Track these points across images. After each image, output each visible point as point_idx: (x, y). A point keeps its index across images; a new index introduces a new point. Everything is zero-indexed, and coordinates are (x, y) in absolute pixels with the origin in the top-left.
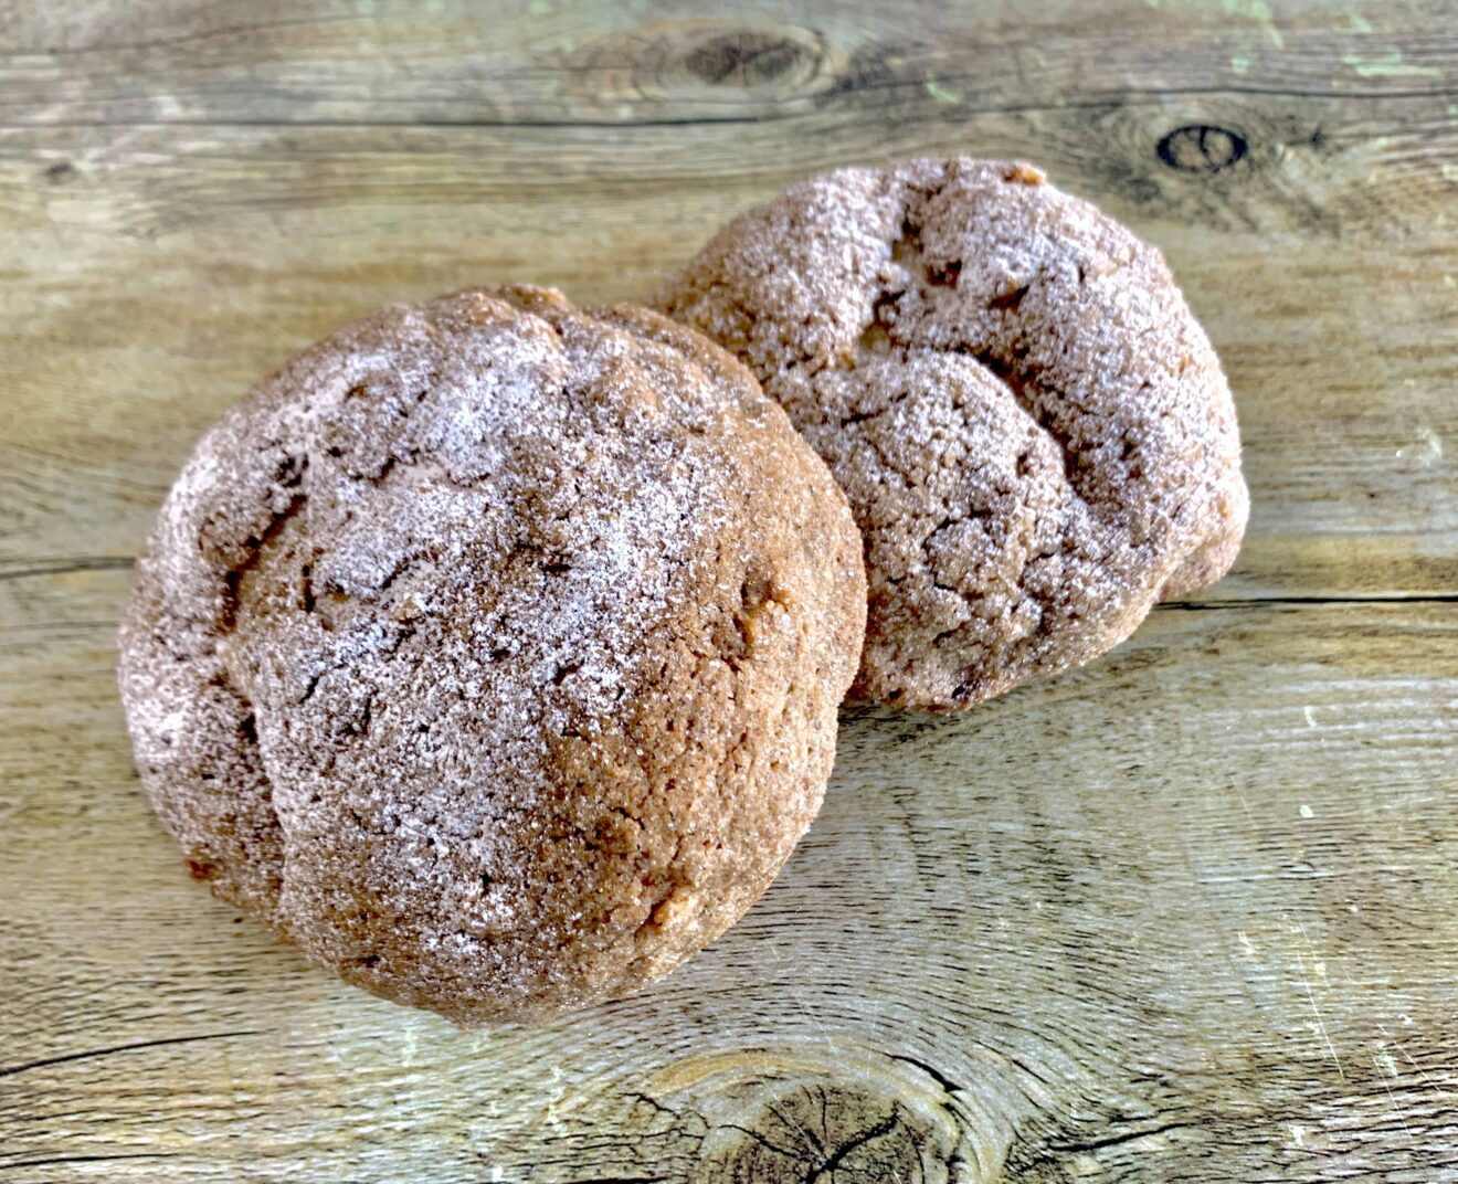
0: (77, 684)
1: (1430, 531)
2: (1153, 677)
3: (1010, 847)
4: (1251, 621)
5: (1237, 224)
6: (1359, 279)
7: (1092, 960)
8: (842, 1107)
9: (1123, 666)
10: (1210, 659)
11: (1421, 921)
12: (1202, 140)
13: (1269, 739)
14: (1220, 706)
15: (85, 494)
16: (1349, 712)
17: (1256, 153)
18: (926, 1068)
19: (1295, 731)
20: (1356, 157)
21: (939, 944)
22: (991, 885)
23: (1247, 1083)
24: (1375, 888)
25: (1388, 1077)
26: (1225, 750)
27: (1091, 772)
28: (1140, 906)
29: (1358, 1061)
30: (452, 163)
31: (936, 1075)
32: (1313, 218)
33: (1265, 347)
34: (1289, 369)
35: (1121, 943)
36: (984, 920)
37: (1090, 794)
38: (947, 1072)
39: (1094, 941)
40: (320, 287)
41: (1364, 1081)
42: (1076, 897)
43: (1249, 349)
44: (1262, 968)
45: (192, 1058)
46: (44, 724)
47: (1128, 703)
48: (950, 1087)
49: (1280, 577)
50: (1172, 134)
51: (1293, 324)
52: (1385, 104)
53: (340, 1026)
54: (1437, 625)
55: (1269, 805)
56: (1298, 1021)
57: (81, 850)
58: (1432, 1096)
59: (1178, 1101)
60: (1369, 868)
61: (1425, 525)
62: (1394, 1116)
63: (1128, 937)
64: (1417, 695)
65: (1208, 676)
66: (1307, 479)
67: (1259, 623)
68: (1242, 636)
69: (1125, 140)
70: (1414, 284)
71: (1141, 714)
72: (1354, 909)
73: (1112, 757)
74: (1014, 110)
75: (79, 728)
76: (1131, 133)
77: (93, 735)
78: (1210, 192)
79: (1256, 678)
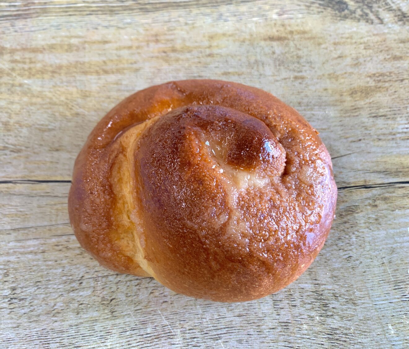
2: (355, 218)
3: (306, 294)
4: (388, 192)
5: (376, 21)
7: (337, 340)
9: (344, 214)
10: (374, 209)
13: (396, 242)
14: (378, 229)
21: (282, 337)
22: (300, 311)
26: (381, 248)
27: (334, 260)
28: (353, 316)
32: (403, 17)
33: (388, 74)
34: (397, 83)
35: (347, 332)
36: (298, 326)
37: (334, 269)
39: (338, 332)
42: (330, 314)
43: (382, 75)
44: (397, 339)
47: (346, 230)
49: (397, 173)
51: (398, 64)
55: (397, 270)
63: (350, 329)
65: (374, 216)
66: (405, 130)
67: (391, 193)
68: (385, 199)
71: (351, 234)
73: (341, 253)
78: (365, 7)
79: (390, 217)
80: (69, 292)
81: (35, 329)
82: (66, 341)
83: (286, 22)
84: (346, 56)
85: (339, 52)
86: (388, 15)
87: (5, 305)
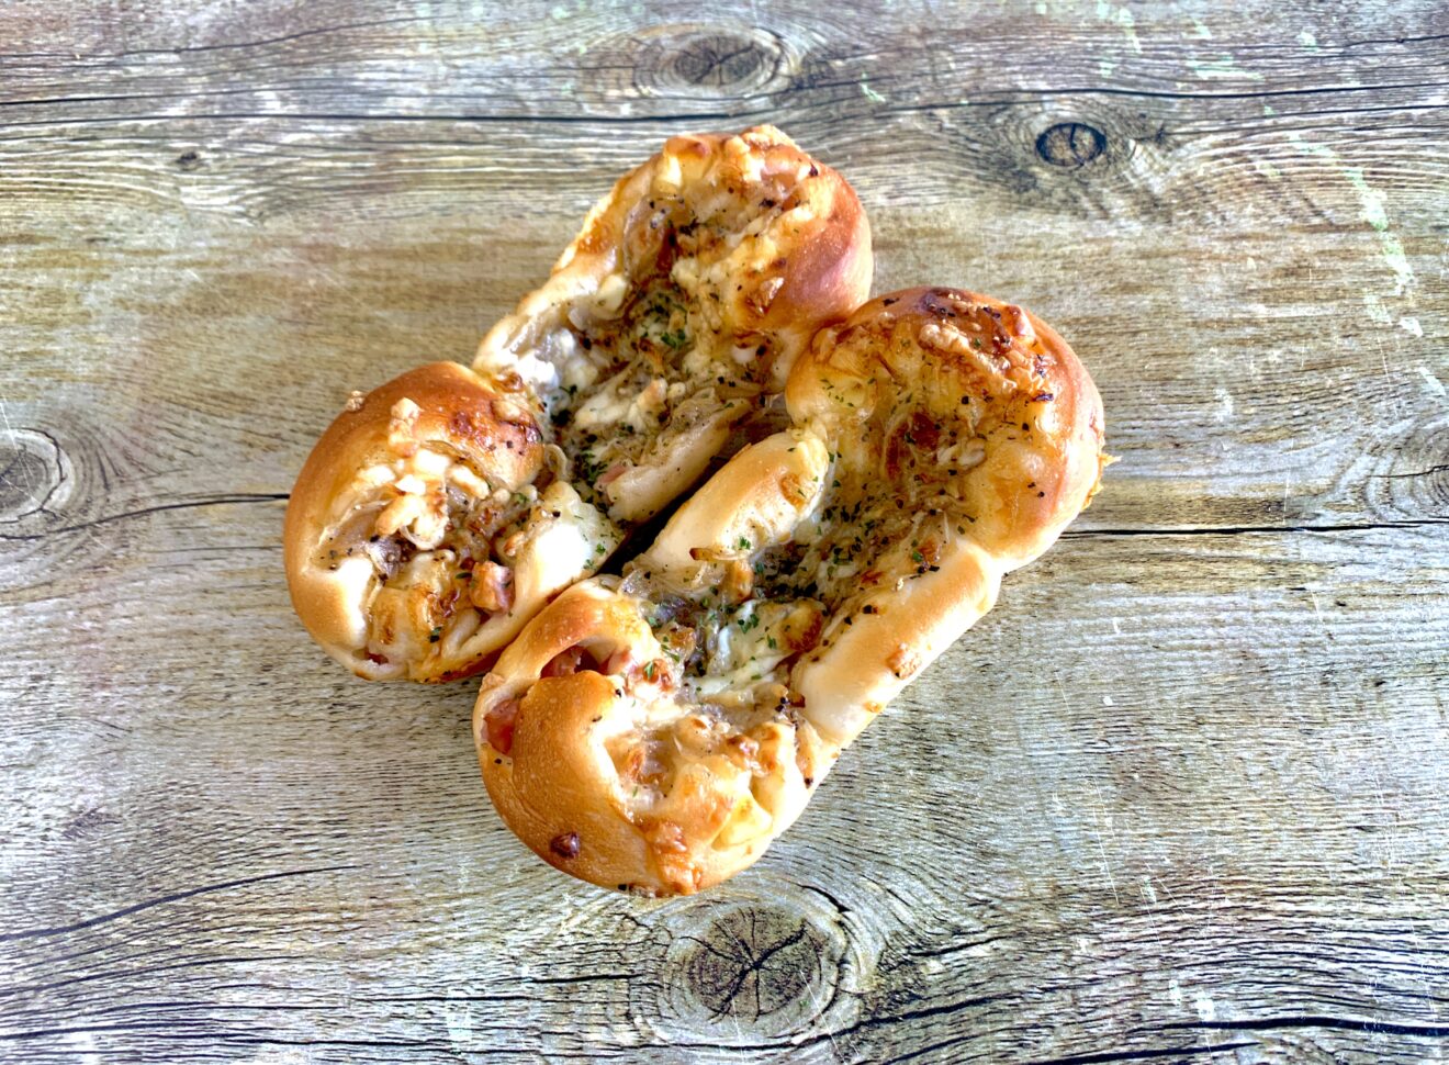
0: (219, 597)
1: (1218, 475)
3: (893, 726)
4: (1079, 549)
5: (1094, 212)
6: (1183, 261)
7: (947, 814)
8: (766, 923)
10: (1046, 580)
11: (1183, 785)
12: (1072, 137)
13: (1084, 643)
14: (1051, 617)
15: (219, 441)
16: (1144, 621)
17: (1112, 149)
18: (826, 895)
19: (1105, 638)
20: (1190, 152)
21: (838, 802)
22: (878, 757)
23: (1050, 907)
24: (1153, 760)
25: (1150, 903)
26: (1052, 652)
27: (955, 669)
28: (983, 772)
29: (1129, 891)
30: (492, 154)
31: (833, 901)
32: (1151, 207)
33: (1106, 319)
34: (1124, 338)
35: (968, 801)
36: (872, 783)
37: (953, 687)
38: (842, 898)
39: (949, 800)
40: (392, 264)
41: (1132, 905)
42: (938, 766)
43: (1093, 321)
44: (1067, 821)
45: (311, 885)
46: (195, 628)
48: (842, 909)
49: (1102, 513)
50: (1049, 131)
51: (1129, 300)
52: (1216, 105)
53: (415, 862)
54: (1217, 552)
55: (1082, 695)
56: (1090, 861)
57: (227, 727)
58: (1180, 917)
59: (1000, 919)
60: (1149, 745)
61: (1214, 470)
62: (1152, 931)
63: (973, 797)
64: (1197, 609)
65: (1044, 593)
66: (1130, 431)
67: (1086, 549)
68: (1072, 561)
69: (1012, 136)
70: (1225, 264)
71: (994, 623)
72: (1136, 776)
73: (971, 657)
74: (927, 109)
75: (222, 632)
76: (1017, 131)
77: (232, 637)
78: (1075, 184)
79: (1079, 595)
80: (442, 697)
81: (375, 759)
82: (430, 784)
83: (903, 211)
84: (1021, 282)
85: (1007, 274)
86: (1121, 202)
87: (321, 715)
